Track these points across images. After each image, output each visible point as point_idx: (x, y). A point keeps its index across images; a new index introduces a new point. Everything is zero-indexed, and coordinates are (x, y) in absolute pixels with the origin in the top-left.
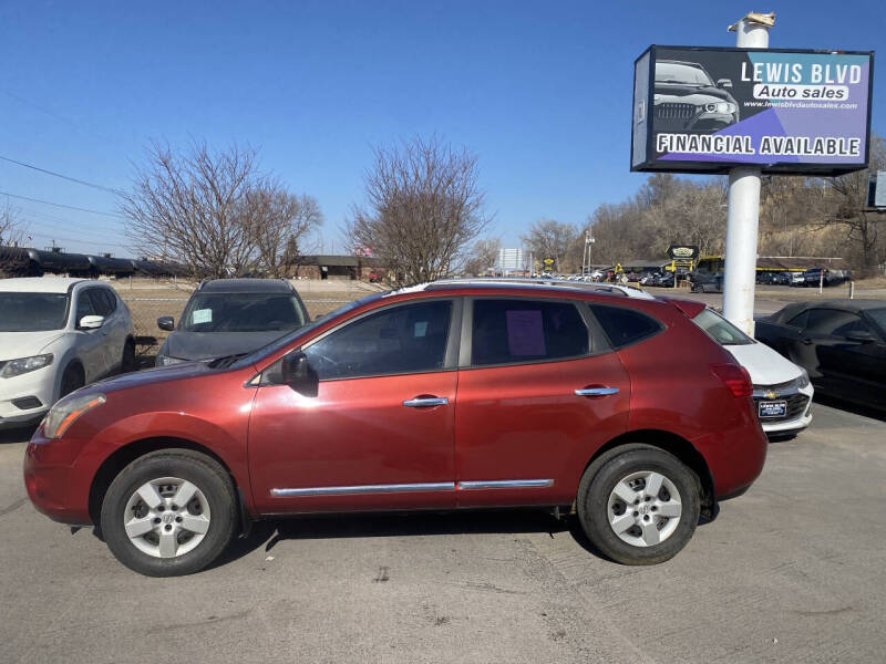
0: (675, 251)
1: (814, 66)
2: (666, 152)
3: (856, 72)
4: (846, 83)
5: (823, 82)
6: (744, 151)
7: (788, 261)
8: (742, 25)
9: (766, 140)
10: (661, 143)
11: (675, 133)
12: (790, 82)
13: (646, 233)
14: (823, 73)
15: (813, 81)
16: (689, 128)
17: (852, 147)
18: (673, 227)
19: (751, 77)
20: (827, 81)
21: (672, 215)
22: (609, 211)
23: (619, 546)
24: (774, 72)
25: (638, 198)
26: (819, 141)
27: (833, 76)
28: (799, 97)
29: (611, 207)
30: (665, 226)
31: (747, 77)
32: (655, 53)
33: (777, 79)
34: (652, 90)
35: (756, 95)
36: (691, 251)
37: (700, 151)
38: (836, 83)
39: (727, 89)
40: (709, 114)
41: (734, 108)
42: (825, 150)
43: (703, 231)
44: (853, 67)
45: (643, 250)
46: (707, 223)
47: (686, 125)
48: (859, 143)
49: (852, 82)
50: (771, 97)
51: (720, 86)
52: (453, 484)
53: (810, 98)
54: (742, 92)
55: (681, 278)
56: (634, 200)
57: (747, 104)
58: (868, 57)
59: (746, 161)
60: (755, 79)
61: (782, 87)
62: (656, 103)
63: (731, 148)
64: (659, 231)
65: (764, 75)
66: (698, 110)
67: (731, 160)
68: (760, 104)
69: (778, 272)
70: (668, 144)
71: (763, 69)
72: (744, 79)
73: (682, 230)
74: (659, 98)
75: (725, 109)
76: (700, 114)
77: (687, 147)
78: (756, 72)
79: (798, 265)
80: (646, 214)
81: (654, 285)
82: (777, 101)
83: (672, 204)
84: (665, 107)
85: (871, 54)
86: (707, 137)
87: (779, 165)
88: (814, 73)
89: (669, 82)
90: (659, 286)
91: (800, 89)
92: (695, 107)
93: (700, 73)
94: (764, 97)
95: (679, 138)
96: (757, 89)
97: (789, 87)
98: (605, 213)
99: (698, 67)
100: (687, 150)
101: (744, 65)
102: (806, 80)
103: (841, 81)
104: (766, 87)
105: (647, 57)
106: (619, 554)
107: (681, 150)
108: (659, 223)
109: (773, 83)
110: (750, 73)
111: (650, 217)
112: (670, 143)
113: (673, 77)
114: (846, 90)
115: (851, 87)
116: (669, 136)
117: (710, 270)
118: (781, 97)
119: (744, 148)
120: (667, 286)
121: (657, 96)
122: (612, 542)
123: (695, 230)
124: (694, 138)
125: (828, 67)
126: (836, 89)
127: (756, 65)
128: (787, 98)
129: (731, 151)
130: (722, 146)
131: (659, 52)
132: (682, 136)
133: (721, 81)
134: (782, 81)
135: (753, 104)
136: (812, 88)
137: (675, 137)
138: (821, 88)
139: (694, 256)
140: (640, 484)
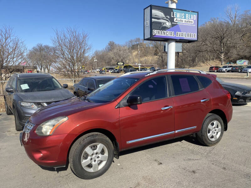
0: (118, 63)
1: (187, 14)
2: (155, 35)
3: (195, 16)
4: (193, 19)
5: (188, 19)
6: (173, 36)
7: (145, 65)
8: (170, 2)
9: (177, 33)
10: (154, 32)
11: (157, 30)
12: (182, 18)
13: (109, 58)
14: (188, 16)
15: (187, 18)
16: (160, 29)
17: (195, 36)
18: (116, 57)
19: (174, 16)
20: (189, 18)
21: (115, 54)
22: (98, 52)
23: (210, 142)
24: (178, 15)
25: (106, 48)
26: (188, 34)
27: (191, 18)
28: (184, 22)
29: (99, 51)
30: (114, 57)
31: (173, 16)
32: (151, 7)
33: (179, 17)
34: (151, 18)
35: (175, 21)
36: (122, 63)
37: (163, 35)
38: (191, 19)
39: (168, 19)
40: (164, 25)
41: (170, 24)
42: (189, 36)
43: (124, 58)
44: (194, 15)
45: (108, 63)
46: (124, 56)
47: (160, 28)
48: (196, 35)
49: (194, 19)
50: (178, 22)
51: (167, 18)
52: (174, 132)
53: (186, 23)
54: (172, 20)
55: (121, 70)
56: (105, 49)
57: (173, 23)
58: (197, 13)
59: (173, 38)
60: (174, 17)
61: (180, 19)
62: (152, 21)
63: (170, 35)
64: (113, 58)
65: (176, 16)
66: (162, 24)
67: (170, 38)
68: (176, 23)
69: (143, 68)
70: (155, 33)
71: (176, 14)
72: (172, 16)
73: (118, 58)
74: (153, 20)
75: (168, 24)
76: (163, 25)
77: (160, 34)
78: (175, 15)
79: (147, 66)
80: (109, 53)
81: (114, 73)
82: (179, 23)
83: (115, 51)
84: (154, 22)
85: (198, 12)
86: (164, 31)
87: (180, 39)
88: (187, 16)
89: (155, 15)
90: (116, 73)
91: (184, 20)
92: (162, 23)
93: (162, 14)
94: (176, 21)
95: (158, 31)
96: (175, 19)
97: (182, 19)
98: (97, 53)
99: (162, 12)
100: (160, 35)
101: (172, 12)
102: (185, 18)
103: (192, 19)
104: (177, 19)
105: (149, 8)
106: (210, 143)
107: (158, 35)
108: (112, 56)
109: (178, 18)
110: (173, 15)
111: (110, 54)
112: (156, 32)
113: (156, 14)
114: (193, 21)
115: (194, 20)
116: (156, 30)
117: (127, 68)
118: (180, 22)
119: (172, 35)
120: (118, 73)
121: (153, 19)
122: (208, 141)
123: (122, 58)
124: (161, 32)
125: (189, 15)
126: (191, 21)
127: (175, 13)
128: (181, 22)
129: (170, 36)
130: (168, 34)
131: (153, 7)
132: (159, 31)
133: (167, 16)
134: (180, 18)
135: (174, 23)
136: (186, 20)
137: (157, 31)
138: (188, 20)
139: (123, 65)
140: (213, 124)
